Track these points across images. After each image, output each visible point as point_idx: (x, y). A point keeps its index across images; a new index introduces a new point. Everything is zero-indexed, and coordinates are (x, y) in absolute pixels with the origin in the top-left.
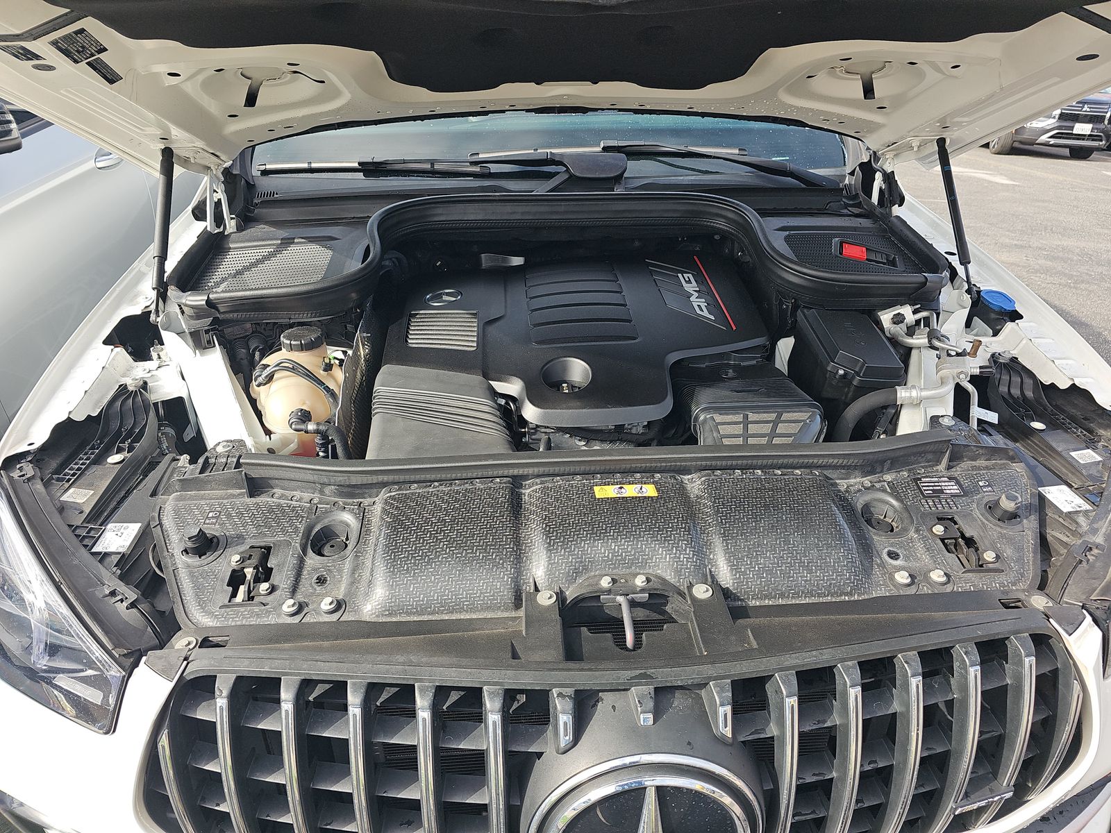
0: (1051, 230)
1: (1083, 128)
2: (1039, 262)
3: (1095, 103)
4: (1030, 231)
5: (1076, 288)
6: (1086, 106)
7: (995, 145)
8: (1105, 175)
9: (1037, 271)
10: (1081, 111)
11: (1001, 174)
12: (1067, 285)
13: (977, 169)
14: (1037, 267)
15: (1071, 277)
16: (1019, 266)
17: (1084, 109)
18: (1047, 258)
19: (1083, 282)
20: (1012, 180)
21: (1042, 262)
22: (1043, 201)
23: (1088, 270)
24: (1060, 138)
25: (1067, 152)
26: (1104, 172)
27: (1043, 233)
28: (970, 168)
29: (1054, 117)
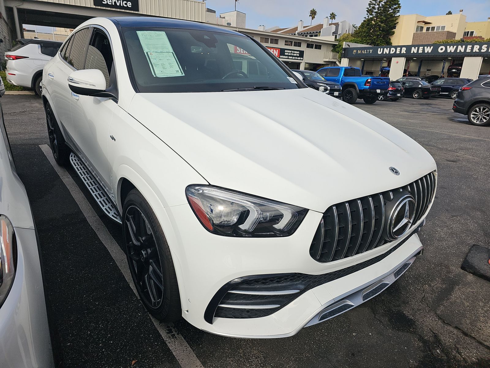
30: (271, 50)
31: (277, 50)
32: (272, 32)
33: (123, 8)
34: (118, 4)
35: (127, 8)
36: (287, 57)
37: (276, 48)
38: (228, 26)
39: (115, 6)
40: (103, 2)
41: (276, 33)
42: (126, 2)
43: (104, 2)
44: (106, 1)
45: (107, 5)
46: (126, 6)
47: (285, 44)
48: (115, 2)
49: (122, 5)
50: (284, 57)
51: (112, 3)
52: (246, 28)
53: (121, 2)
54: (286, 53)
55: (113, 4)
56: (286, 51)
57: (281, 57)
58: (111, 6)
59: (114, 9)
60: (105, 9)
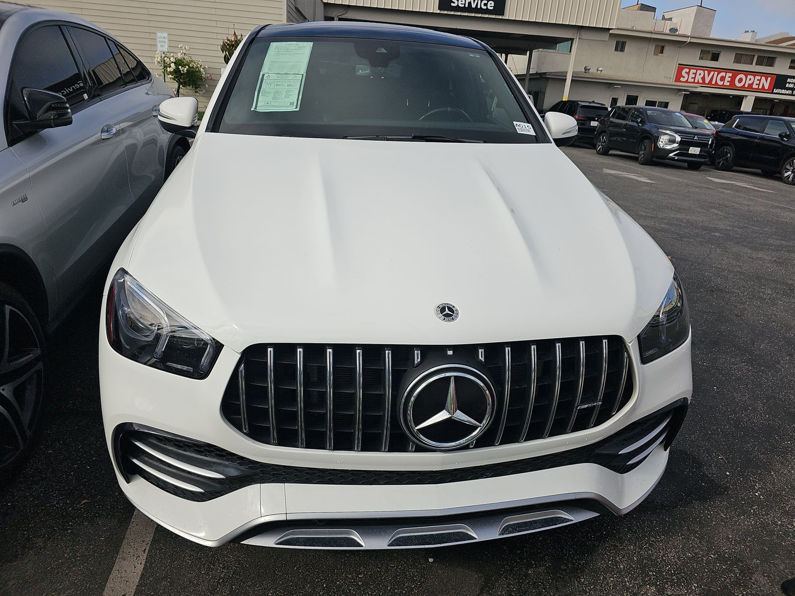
0: (671, 209)
1: (695, 150)
2: (662, 226)
3: (701, 135)
4: (658, 209)
5: (682, 241)
6: (696, 137)
7: (641, 159)
8: (709, 179)
9: (659, 231)
10: (693, 139)
11: (644, 176)
12: (677, 239)
13: (630, 173)
14: (660, 228)
15: (678, 234)
16: (649, 227)
17: (695, 139)
18: (666, 224)
19: (686, 237)
20: (650, 180)
21: (663, 226)
22: (669, 193)
23: (690, 231)
24: (682, 156)
25: (686, 165)
26: (708, 178)
27: (666, 211)
28: (625, 172)
29: (677, 143)
30: (756, 77)
31: (769, 79)
32: (769, 44)
33: (481, 11)
34: (474, 6)
35: (487, 11)
36: (790, 91)
37: (766, 75)
38: (671, 34)
39: (469, 9)
40: (452, 4)
41: (777, 45)
42: (486, 2)
43: (454, 3)
44: (456, 2)
45: (458, 8)
46: (485, 7)
47: (790, 67)
48: (470, 3)
49: (479, 7)
50: (783, 91)
51: (465, 4)
52: (711, 36)
53: (479, 2)
54: (789, 83)
55: (467, 6)
56: (789, 80)
57: (775, 91)
58: (463, 9)
59: (466, 14)
60: (453, 15)
